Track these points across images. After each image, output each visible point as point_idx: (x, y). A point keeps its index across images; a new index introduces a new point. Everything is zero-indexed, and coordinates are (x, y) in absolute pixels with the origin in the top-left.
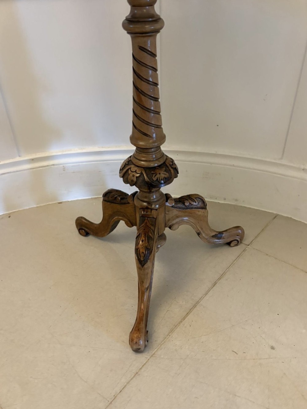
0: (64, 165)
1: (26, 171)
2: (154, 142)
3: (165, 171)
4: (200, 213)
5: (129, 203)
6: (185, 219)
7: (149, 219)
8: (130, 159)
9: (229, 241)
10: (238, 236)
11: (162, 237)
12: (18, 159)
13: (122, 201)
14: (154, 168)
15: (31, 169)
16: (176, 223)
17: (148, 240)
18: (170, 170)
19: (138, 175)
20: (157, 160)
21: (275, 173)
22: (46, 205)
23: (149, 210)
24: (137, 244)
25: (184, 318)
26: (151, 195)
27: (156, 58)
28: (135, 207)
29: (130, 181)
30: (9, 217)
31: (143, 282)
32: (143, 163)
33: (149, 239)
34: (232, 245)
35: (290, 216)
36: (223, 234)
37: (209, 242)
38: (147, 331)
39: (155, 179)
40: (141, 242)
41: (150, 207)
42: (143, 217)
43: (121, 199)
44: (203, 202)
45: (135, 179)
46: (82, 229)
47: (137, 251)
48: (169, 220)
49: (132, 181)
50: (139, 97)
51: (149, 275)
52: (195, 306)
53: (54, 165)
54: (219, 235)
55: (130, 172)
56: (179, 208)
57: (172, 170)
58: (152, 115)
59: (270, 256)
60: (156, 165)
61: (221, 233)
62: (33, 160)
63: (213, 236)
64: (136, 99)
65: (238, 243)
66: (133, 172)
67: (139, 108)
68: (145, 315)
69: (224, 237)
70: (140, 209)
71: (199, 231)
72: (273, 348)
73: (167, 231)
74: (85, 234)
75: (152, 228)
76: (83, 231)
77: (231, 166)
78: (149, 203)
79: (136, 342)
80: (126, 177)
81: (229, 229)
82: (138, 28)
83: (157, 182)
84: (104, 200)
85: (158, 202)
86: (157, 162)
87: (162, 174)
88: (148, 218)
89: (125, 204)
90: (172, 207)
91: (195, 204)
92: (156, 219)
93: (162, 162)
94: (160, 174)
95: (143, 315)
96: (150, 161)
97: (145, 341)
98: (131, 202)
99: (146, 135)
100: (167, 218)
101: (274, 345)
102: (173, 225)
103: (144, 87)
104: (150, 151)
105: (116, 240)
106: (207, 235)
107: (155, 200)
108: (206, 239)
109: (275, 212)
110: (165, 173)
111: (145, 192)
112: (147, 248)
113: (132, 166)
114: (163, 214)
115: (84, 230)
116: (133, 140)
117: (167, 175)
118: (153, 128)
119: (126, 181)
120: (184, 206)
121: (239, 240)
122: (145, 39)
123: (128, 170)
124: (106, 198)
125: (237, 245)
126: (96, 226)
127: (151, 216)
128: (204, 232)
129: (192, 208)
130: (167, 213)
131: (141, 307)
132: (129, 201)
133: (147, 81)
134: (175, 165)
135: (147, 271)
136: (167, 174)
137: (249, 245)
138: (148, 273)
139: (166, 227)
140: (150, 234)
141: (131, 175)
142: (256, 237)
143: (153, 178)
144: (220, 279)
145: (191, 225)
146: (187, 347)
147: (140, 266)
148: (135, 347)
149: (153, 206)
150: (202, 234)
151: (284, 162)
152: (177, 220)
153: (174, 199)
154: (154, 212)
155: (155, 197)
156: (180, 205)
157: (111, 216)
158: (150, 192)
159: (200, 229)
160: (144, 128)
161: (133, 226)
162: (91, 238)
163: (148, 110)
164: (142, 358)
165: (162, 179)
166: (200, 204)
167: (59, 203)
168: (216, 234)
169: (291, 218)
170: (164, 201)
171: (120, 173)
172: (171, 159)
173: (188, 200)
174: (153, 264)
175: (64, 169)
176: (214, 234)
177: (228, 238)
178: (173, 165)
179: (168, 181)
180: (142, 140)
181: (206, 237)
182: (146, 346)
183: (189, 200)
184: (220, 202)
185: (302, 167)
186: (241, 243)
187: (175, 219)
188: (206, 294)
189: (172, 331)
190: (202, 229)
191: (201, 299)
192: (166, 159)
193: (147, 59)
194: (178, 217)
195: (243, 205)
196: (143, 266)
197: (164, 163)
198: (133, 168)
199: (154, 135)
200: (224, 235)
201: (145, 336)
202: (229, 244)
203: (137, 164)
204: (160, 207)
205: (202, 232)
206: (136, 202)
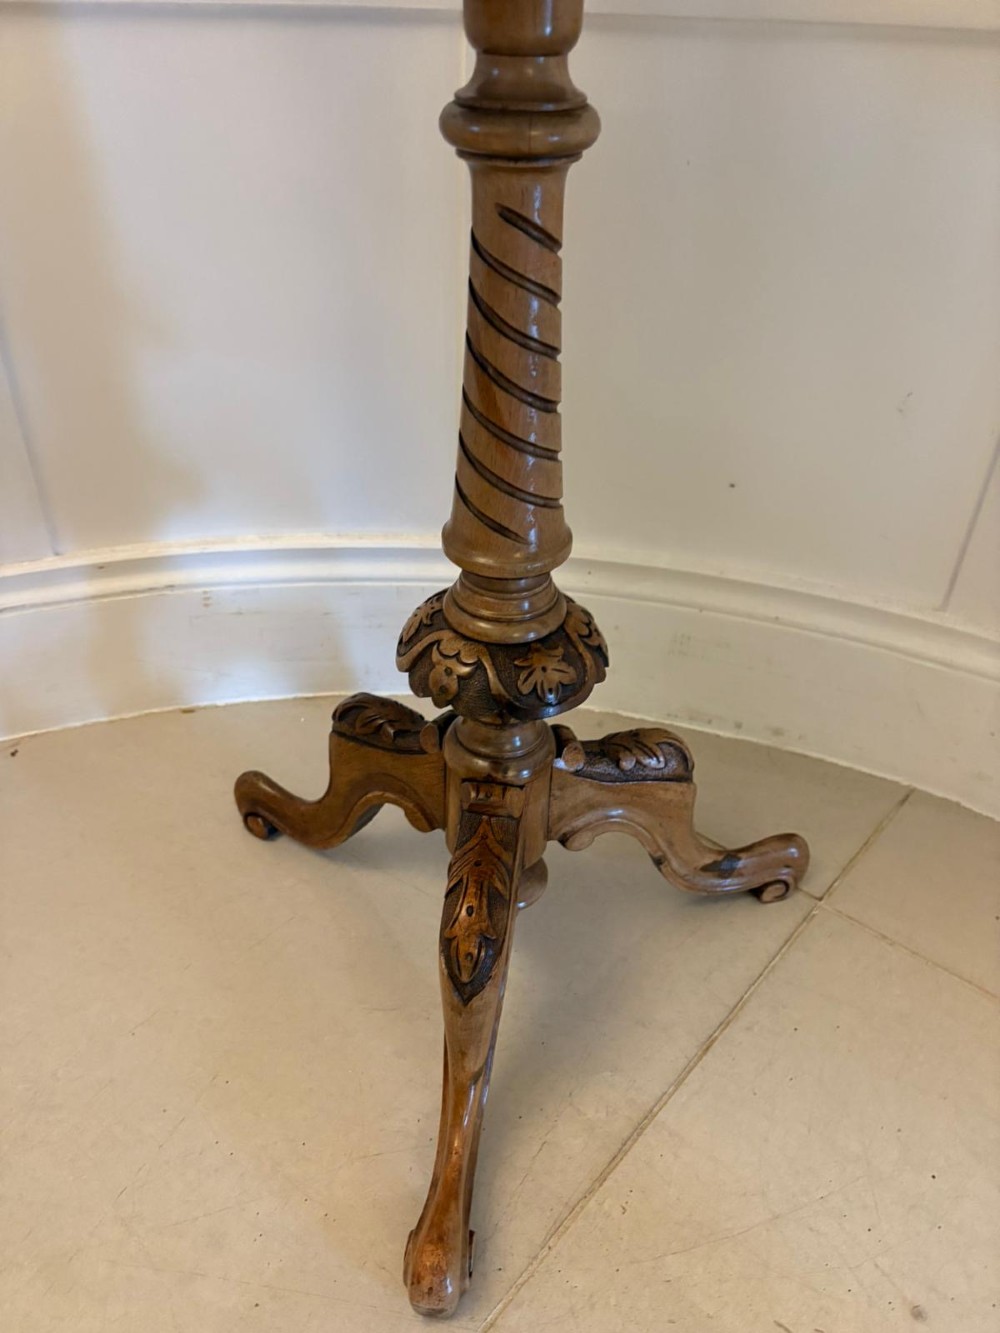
0: (207, 589)
1: (76, 604)
2: (534, 558)
3: (564, 659)
4: (670, 796)
5: (422, 752)
6: (614, 813)
7: (493, 820)
8: (437, 606)
9: (756, 883)
10: (788, 866)
11: (538, 873)
12: (49, 563)
13: (400, 742)
14: (525, 649)
15: (94, 597)
16: (586, 827)
17: (489, 906)
18: (580, 655)
19: (466, 670)
20: (538, 617)
21: (916, 656)
22: (139, 717)
23: (498, 790)
24: (449, 919)
25: (602, 1178)
26: (506, 734)
27: (560, 253)
28: (445, 769)
29: (435, 691)
30: (13, 754)
31: (464, 1054)
32: (483, 625)
33: (494, 902)
34: (766, 896)
35: (954, 798)
36: (739, 859)
37: (691, 887)
38: (472, 1234)
39: (526, 689)
40: (463, 915)
41: (499, 776)
42: (474, 813)
43: (398, 734)
44: (685, 759)
45: (453, 685)
46: (258, 814)
47: (448, 945)
48: (561, 817)
49: (444, 690)
50: (485, 393)
51: (487, 1033)
52: (639, 1130)
53: (171, 587)
54: (725, 866)
55: (435, 656)
56: (601, 778)
57: (587, 656)
58: (531, 460)
59: (895, 945)
60: (532, 636)
61: (733, 855)
62: (102, 570)
63: (706, 869)
64: (474, 398)
65: (787, 888)
66: (446, 657)
67: (484, 435)
68: (464, 1176)
69: (743, 871)
70: (464, 780)
71: (659, 854)
72: (918, 1314)
73: (552, 852)
74: (265, 831)
75: (506, 857)
76: (260, 820)
77: (766, 619)
78: (497, 762)
79: (431, 1289)
80: (420, 671)
81: (761, 843)
82: (500, 136)
83: (532, 700)
84: (336, 733)
85: (531, 761)
86: (534, 625)
87: (553, 671)
88: (491, 816)
89: (410, 752)
90: (577, 773)
91: (653, 762)
92: (518, 821)
93: (553, 626)
94: (544, 669)
95: (460, 1172)
96: (509, 622)
97: (462, 1278)
98: (433, 750)
99: (502, 530)
100: (555, 811)
101: (922, 1300)
102: (574, 832)
103: (507, 357)
104: (512, 586)
105: (369, 859)
106: (685, 863)
107: (519, 753)
108: (682, 877)
109: (905, 783)
110: (563, 666)
111: (485, 724)
112: (486, 938)
113: (446, 635)
114: (544, 800)
115: (265, 819)
116: (455, 543)
117: (569, 675)
118: (532, 507)
119: (420, 687)
120: (615, 772)
121: (790, 880)
122: (526, 180)
123: (431, 645)
124: (347, 727)
125: (781, 897)
126: (303, 808)
127: (501, 812)
128: (676, 854)
129: (645, 779)
130: (557, 793)
131: (451, 1143)
132: (424, 747)
133: (523, 340)
134: (599, 634)
135: (479, 1016)
136: (571, 670)
137: (820, 899)
139: (548, 837)
140: (499, 885)
141: (440, 669)
142: (845, 870)
143: (519, 683)
144: (724, 1024)
145: (636, 835)
146: (613, 1301)
147: (456, 999)
148: (425, 1305)
149: (511, 774)
150: (669, 863)
151: (948, 620)
152: (590, 817)
153: (584, 743)
154: (513, 795)
155: (518, 744)
156: (604, 768)
158: (503, 726)
159: (664, 846)
160: (498, 507)
161: (433, 828)
162: (284, 844)
163: (517, 444)
165: (550, 691)
166: (674, 766)
167: (186, 711)
168: (715, 863)
169: (958, 805)
170: (551, 757)
171: (399, 654)
172: (585, 611)
173: (630, 751)
175: (206, 601)
176: (708, 860)
177: (754, 873)
178: (590, 635)
179: (573, 693)
180: (487, 551)
181: (683, 871)
183: (635, 751)
184: (721, 733)
186: (797, 888)
187: (582, 813)
188: (679, 1082)
189: (557, 1229)
190: (670, 844)
191: (662, 1100)
192: (568, 613)
193: (526, 256)
194: (591, 806)
195: (799, 750)
196: (466, 1001)
197: (562, 628)
198: (450, 644)
199: (533, 535)
200: (740, 864)
201: (464, 1256)
202: (757, 893)
203: (462, 630)
204: (535, 775)
205: (670, 856)
206: (449, 752)
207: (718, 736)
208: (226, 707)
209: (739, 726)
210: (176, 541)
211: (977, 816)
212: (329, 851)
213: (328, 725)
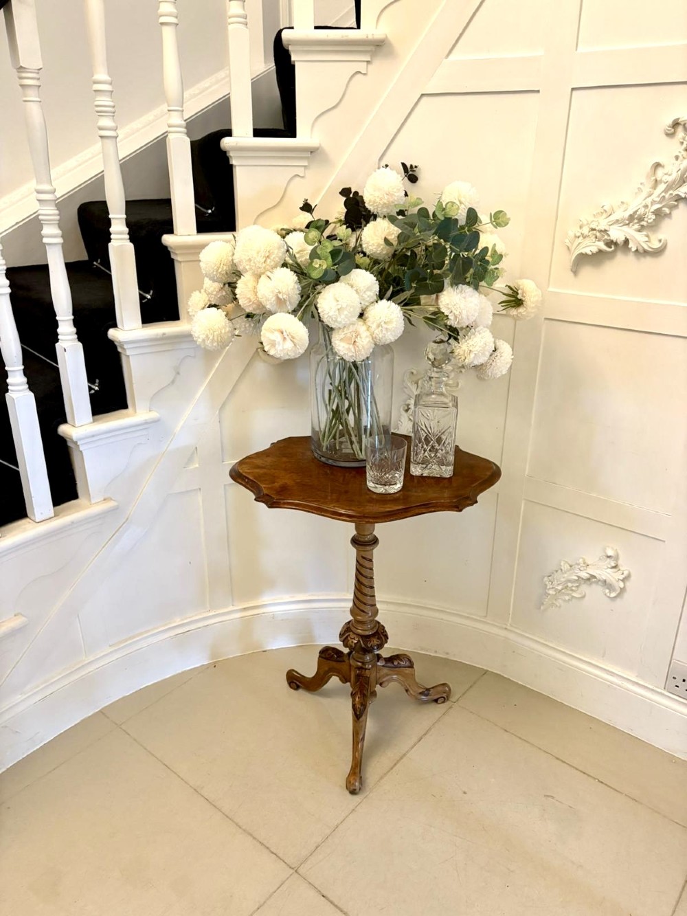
0: (273, 614)
1: (237, 620)
2: (370, 617)
3: (378, 639)
4: (407, 672)
5: (344, 661)
6: (394, 677)
7: (363, 677)
8: (348, 626)
9: (436, 697)
10: (444, 693)
11: (374, 694)
12: (231, 608)
13: (338, 659)
14: (369, 636)
15: (242, 617)
16: (386, 681)
18: (381, 638)
19: (356, 642)
20: (372, 629)
22: (249, 654)
23: (364, 670)
24: (354, 700)
25: (392, 768)
26: (365, 656)
27: (373, 563)
28: (350, 665)
30: (214, 666)
31: (357, 733)
32: (358, 630)
33: (364, 696)
34: (439, 702)
35: (499, 673)
37: (416, 699)
38: (361, 776)
39: (369, 646)
40: (357, 699)
41: (364, 667)
42: (358, 676)
43: (338, 657)
44: (410, 661)
45: (354, 645)
46: (293, 682)
47: (354, 706)
48: (380, 678)
49: (350, 646)
50: (359, 586)
51: (363, 728)
52: (401, 758)
53: (263, 613)
54: (426, 692)
55: (349, 638)
56: (389, 667)
57: (383, 638)
58: (369, 598)
59: (473, 714)
60: (371, 633)
61: (428, 690)
62: (245, 609)
63: (420, 693)
65: (445, 700)
66: (352, 639)
67: (359, 593)
68: (359, 762)
69: (432, 694)
70: (355, 668)
71: (407, 688)
72: (465, 793)
73: (378, 688)
74: (296, 687)
75: (366, 686)
76: (293, 684)
78: (363, 663)
79: (353, 784)
80: (345, 642)
81: (436, 686)
83: (371, 648)
84: (320, 656)
85: (371, 663)
86: (371, 631)
87: (375, 642)
89: (341, 662)
90: (383, 666)
91: (402, 663)
92: (369, 678)
93: (375, 630)
94: (373, 641)
95: (357, 763)
96: (366, 630)
97: (360, 784)
98: (347, 661)
99: (363, 611)
100: (378, 676)
101: (466, 790)
102: (383, 682)
103: (363, 579)
104: (366, 622)
105: (327, 695)
106: (414, 692)
107: (369, 661)
108: (414, 696)
109: (485, 668)
111: (360, 654)
112: (362, 704)
113: (351, 633)
114: (375, 673)
115: (295, 684)
116: (352, 612)
117: (379, 642)
118: (370, 607)
119: (346, 645)
120: (393, 666)
121: (446, 697)
122: (366, 551)
123: (347, 637)
124: (323, 655)
125: (443, 702)
126: (308, 680)
127: (364, 675)
129: (400, 667)
130: (378, 671)
131: (356, 756)
133: (366, 577)
134: (386, 631)
135: (361, 724)
137: (455, 703)
138: (362, 727)
139: (376, 684)
140: (365, 692)
141: (350, 641)
143: (368, 644)
144: (425, 734)
145: (400, 683)
146: (394, 791)
147: (355, 718)
148: (352, 788)
149: (367, 666)
150: (410, 691)
151: (488, 620)
152: (387, 678)
153: (385, 658)
154: (367, 671)
155: (368, 659)
156: (389, 665)
157: (327, 672)
158: (365, 654)
159: (408, 686)
160: (363, 607)
161: (347, 682)
162: (301, 691)
163: (366, 595)
164: (356, 798)
165: (375, 646)
166: (408, 664)
167: (264, 651)
168: (423, 691)
169: (500, 675)
170: (376, 662)
171: (340, 637)
172: (383, 626)
173: (396, 660)
174: (366, 719)
176: (421, 691)
177: (435, 695)
178: (384, 632)
179: (380, 646)
180: (360, 616)
181: (414, 694)
182: (360, 789)
183: (398, 660)
185: (504, 626)
186: (448, 699)
187: (385, 677)
188: (412, 748)
189: (381, 778)
190: (410, 686)
191: (407, 752)
192: (379, 626)
193: (366, 563)
194: (387, 675)
195: (454, 659)
196: (358, 720)
197: (377, 630)
198: (352, 636)
199: (370, 612)
200: (431, 692)
202: (436, 701)
203: (354, 632)
204: (373, 666)
205: (410, 689)
206: (352, 661)
207: (430, 655)
208: (275, 650)
209: (436, 652)
210: (265, 599)
211: (505, 678)
212: (316, 692)
213: (318, 655)
